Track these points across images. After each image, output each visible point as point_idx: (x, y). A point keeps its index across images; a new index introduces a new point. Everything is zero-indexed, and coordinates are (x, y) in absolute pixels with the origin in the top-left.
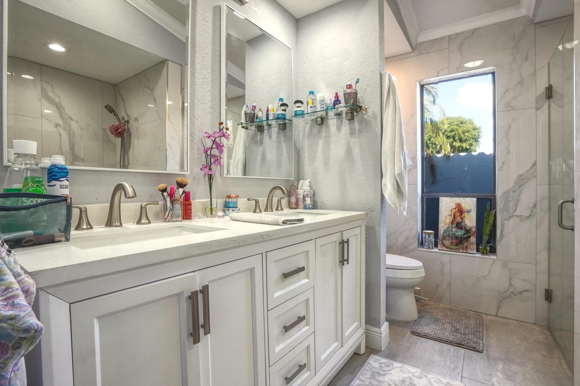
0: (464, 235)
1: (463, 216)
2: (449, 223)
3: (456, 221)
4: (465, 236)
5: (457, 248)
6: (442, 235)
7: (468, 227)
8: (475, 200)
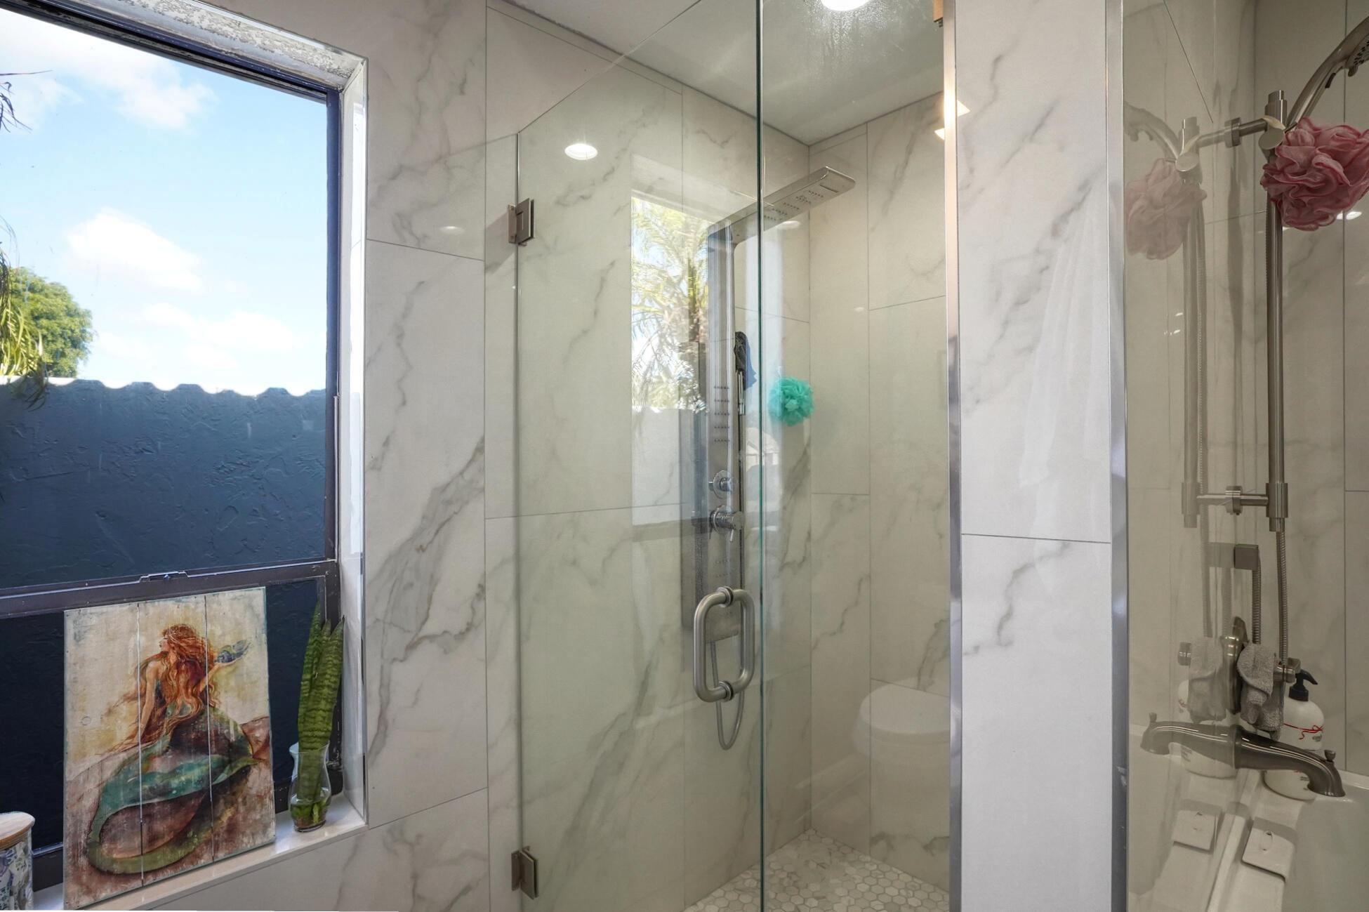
0: (215, 775)
1: (206, 681)
2: (132, 737)
3: (173, 714)
4: (223, 777)
5: (180, 853)
6: (86, 818)
7: (236, 730)
8: (258, 596)
